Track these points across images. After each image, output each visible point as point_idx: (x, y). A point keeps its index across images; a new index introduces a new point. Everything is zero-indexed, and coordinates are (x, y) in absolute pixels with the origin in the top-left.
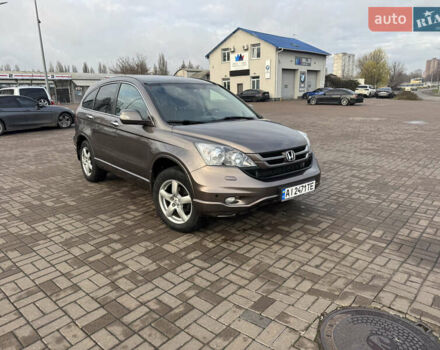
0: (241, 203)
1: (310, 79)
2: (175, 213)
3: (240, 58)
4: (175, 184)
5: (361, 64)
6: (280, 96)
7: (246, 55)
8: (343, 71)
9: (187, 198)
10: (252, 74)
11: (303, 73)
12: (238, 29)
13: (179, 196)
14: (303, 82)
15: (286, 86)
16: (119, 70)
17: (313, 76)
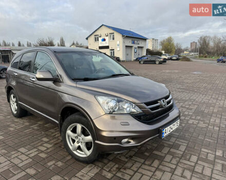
0: (132, 143)
1: (139, 51)
2: (79, 148)
3: (104, 40)
4: (79, 127)
5: (162, 44)
6: (125, 59)
7: (107, 38)
8: (153, 47)
9: (89, 138)
10: (110, 48)
11: (136, 48)
12: (103, 25)
13: (83, 136)
14: (135, 53)
15: (127, 55)
16: (38, 45)
17: (140, 50)
